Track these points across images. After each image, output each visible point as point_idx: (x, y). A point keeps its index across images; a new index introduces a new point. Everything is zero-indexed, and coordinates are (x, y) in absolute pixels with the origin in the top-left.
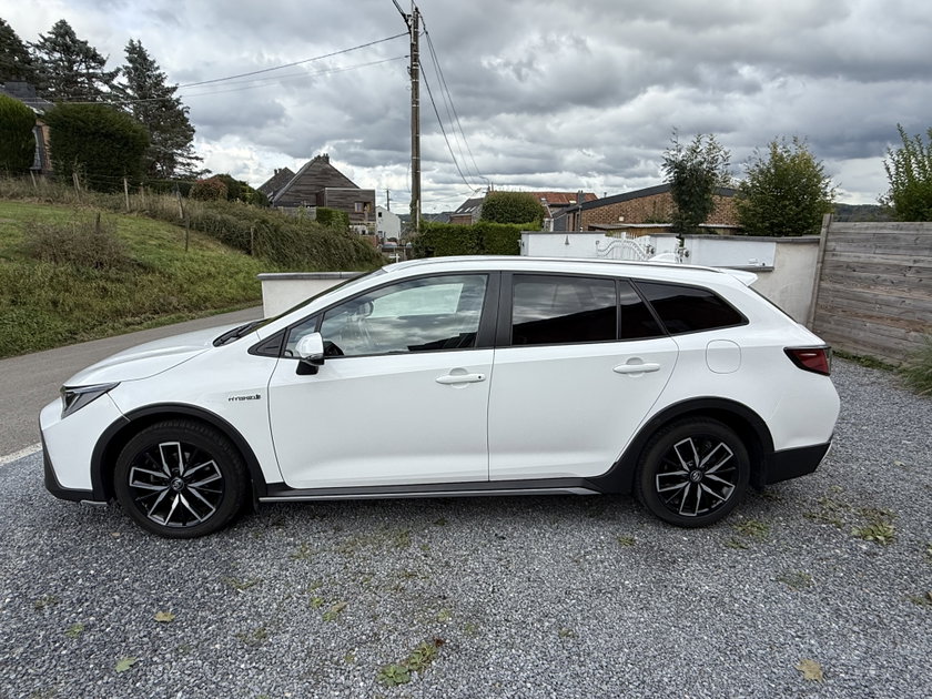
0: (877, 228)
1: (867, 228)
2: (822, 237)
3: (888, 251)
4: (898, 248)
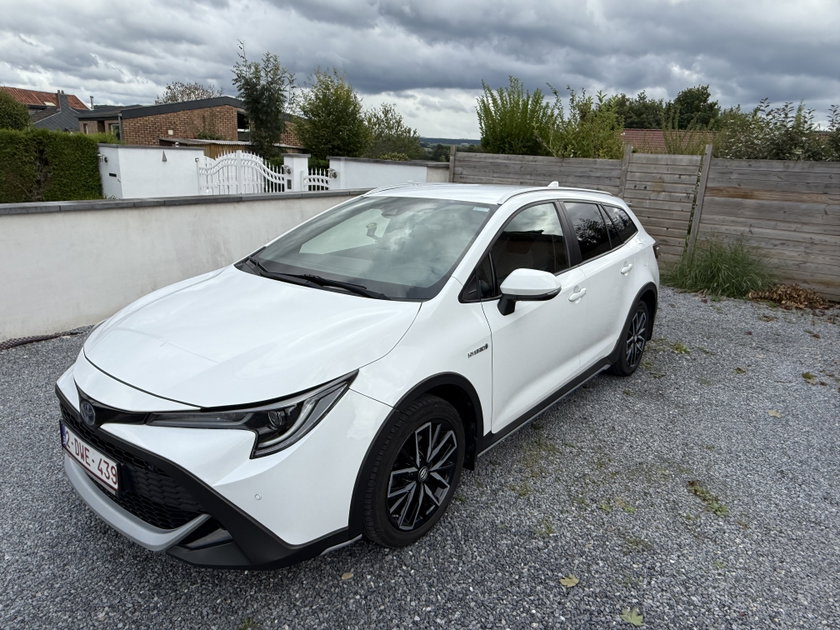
0: (493, 158)
1: (485, 158)
2: (451, 164)
3: (502, 175)
4: (509, 173)
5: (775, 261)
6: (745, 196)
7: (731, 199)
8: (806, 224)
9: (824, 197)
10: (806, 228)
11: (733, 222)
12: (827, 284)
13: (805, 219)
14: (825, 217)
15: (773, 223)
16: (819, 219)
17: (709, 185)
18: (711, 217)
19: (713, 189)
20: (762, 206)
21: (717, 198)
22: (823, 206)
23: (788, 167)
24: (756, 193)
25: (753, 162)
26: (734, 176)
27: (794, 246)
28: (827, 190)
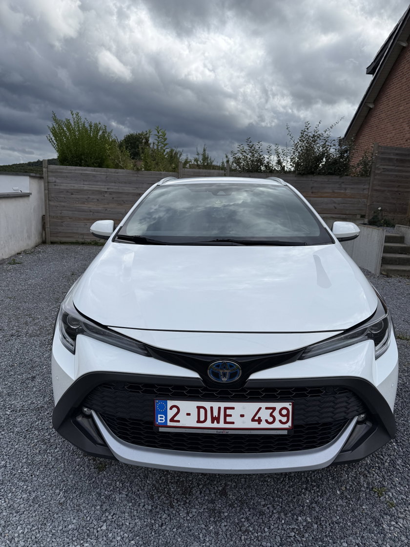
2: (44, 175)
3: (91, 183)
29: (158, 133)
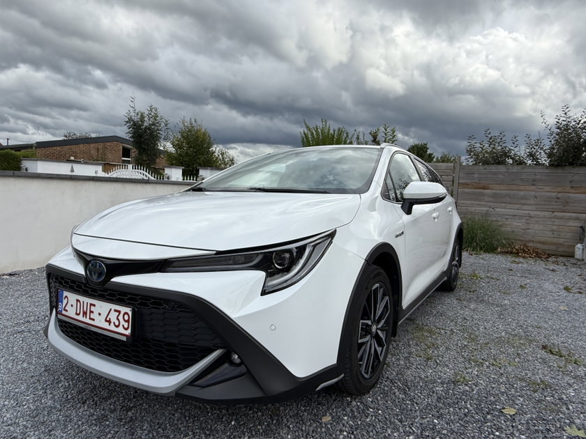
5: (508, 229)
6: (484, 188)
7: (475, 190)
8: (524, 204)
9: (533, 187)
10: (525, 207)
11: (478, 204)
12: (543, 243)
13: (524, 202)
14: (536, 199)
15: (504, 205)
16: (532, 202)
17: (460, 181)
18: (465, 202)
19: (463, 184)
20: (495, 194)
21: (466, 190)
22: (533, 193)
23: (509, 169)
24: (491, 186)
25: (486, 166)
26: (476, 176)
27: (519, 219)
28: (535, 183)
29: (386, 130)
